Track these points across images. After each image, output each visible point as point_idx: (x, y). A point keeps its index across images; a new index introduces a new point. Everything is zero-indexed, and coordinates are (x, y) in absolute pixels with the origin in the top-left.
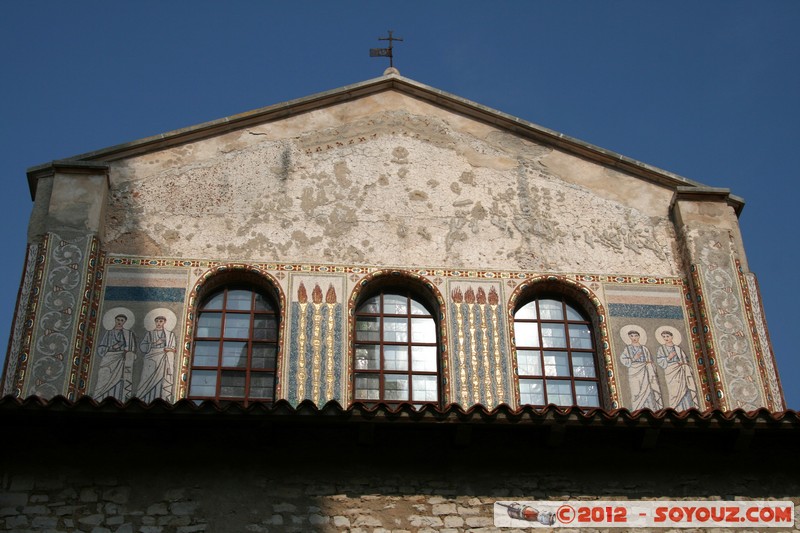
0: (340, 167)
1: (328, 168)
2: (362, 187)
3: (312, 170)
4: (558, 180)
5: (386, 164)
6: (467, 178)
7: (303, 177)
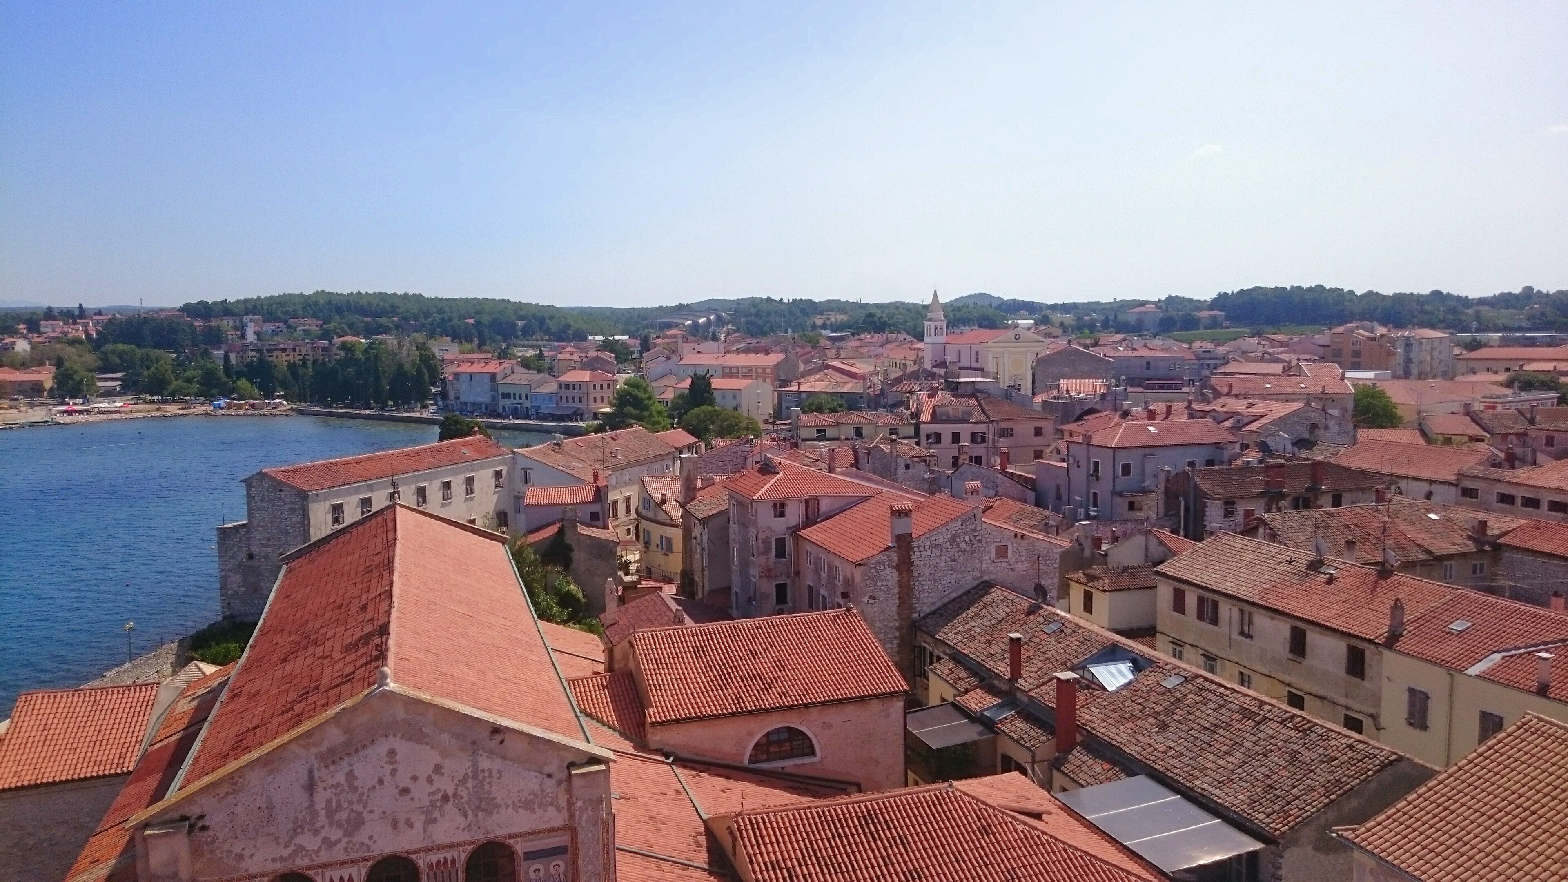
0: (350, 775)
1: (341, 778)
2: (366, 790)
3: (330, 781)
4: (499, 760)
5: (382, 767)
6: (438, 769)
7: (325, 789)
